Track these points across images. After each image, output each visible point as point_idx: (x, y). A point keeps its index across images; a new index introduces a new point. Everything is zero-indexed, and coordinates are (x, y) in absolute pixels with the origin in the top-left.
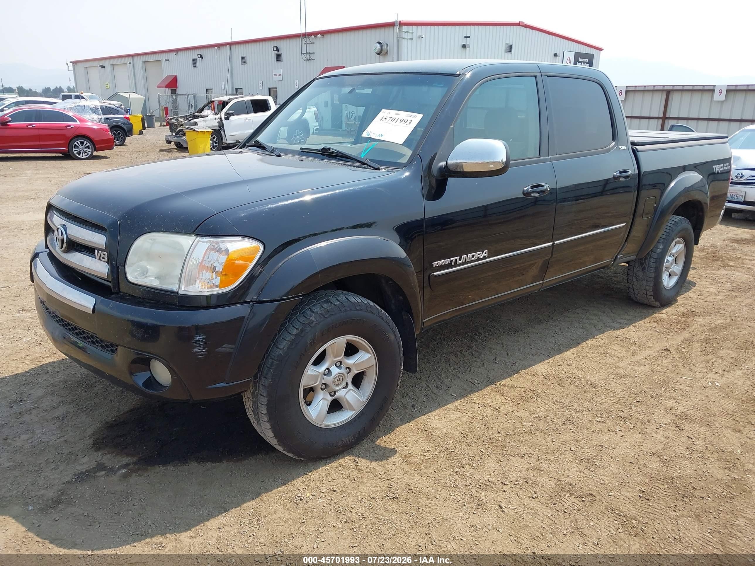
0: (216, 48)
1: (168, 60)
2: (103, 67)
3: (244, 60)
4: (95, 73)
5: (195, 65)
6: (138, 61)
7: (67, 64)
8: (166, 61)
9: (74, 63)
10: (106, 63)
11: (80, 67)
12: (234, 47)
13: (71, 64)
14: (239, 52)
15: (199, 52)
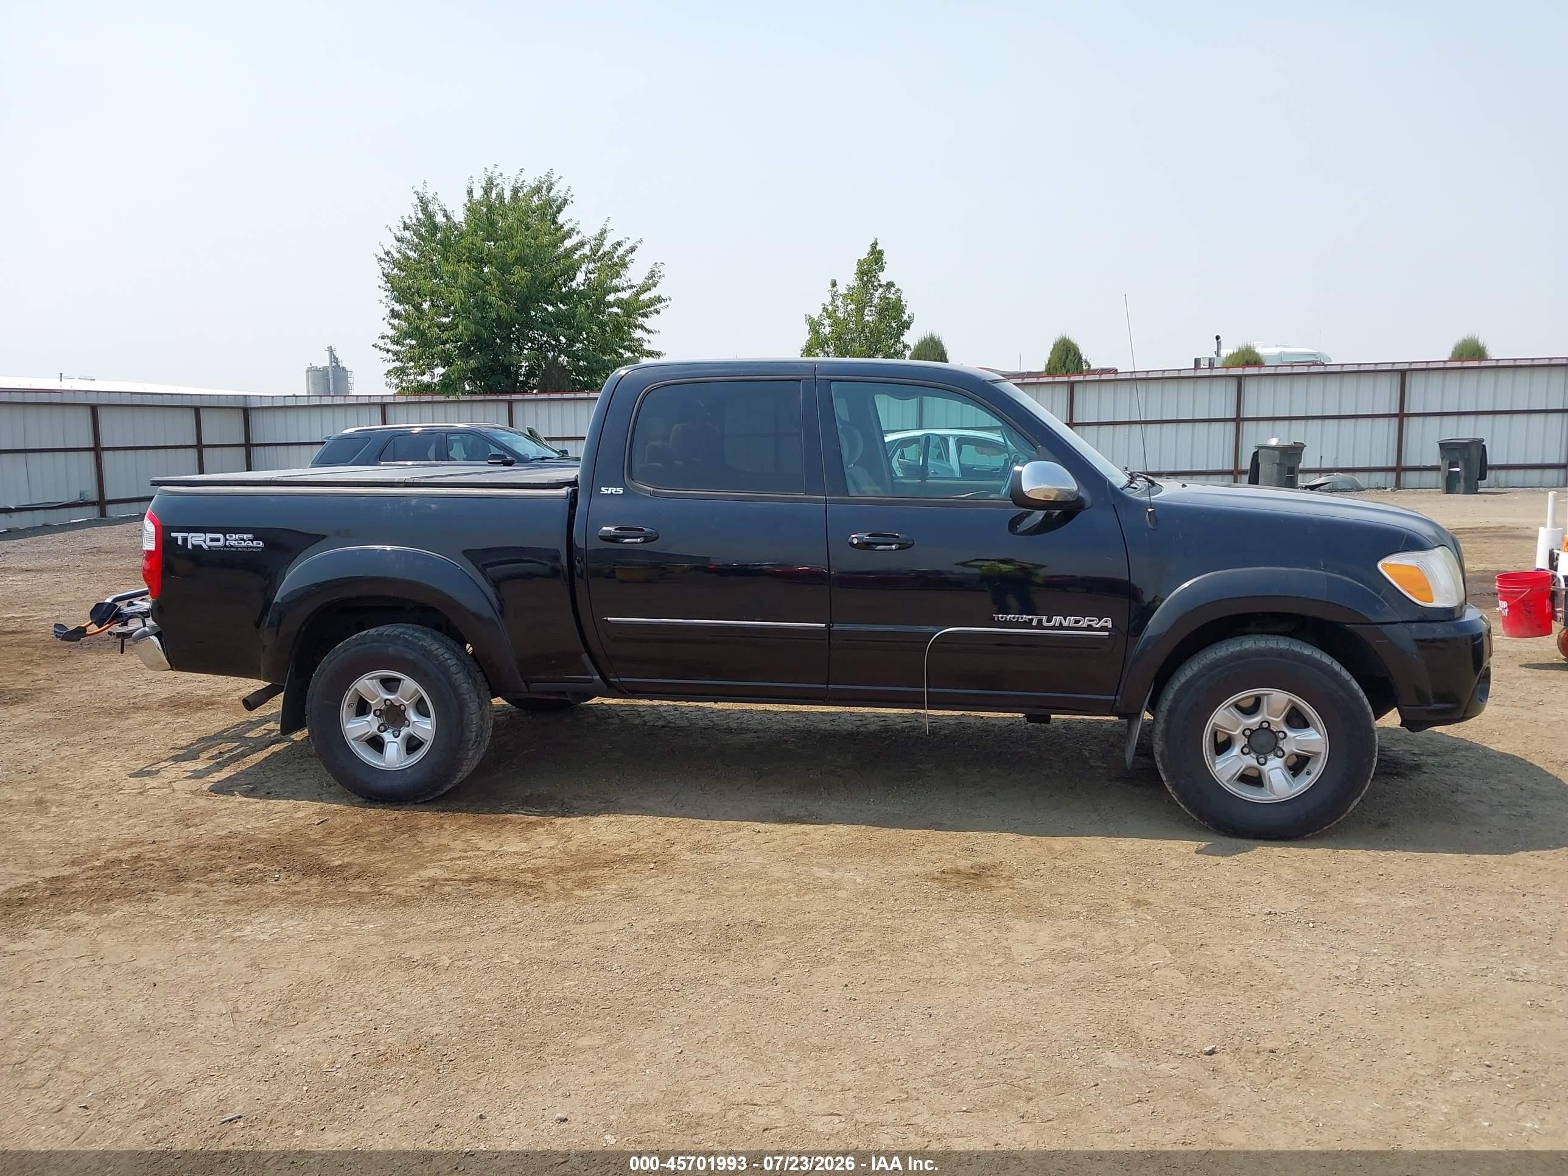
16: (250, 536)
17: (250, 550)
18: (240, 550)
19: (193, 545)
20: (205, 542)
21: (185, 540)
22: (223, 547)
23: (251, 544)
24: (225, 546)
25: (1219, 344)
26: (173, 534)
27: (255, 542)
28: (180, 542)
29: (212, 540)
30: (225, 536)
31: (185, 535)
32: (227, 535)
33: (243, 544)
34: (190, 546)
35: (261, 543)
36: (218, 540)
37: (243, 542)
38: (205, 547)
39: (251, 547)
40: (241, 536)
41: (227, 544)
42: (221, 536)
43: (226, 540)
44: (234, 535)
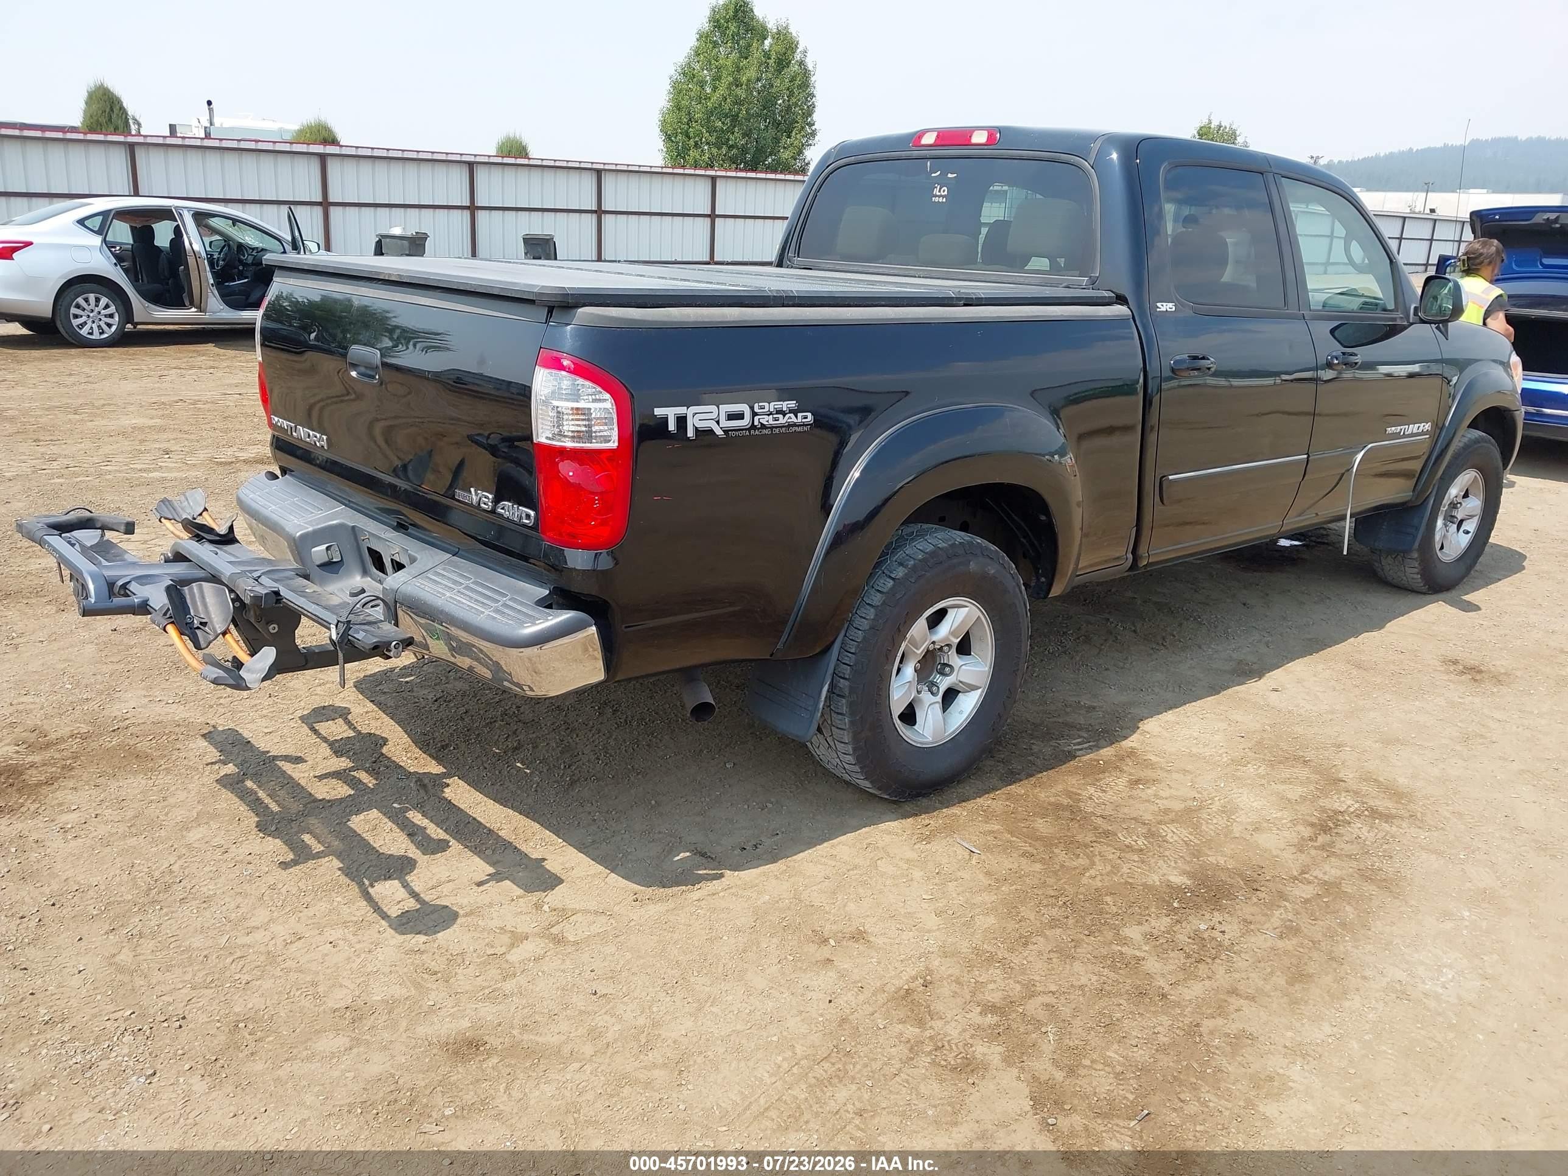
16: (792, 404)
17: (793, 429)
18: (777, 431)
19: (696, 429)
20: (718, 422)
21: (682, 421)
22: (749, 429)
23: (794, 419)
24: (753, 427)
25: (211, 111)
26: (659, 412)
27: (800, 415)
28: (672, 426)
29: (731, 417)
30: (752, 408)
31: (681, 410)
32: (756, 406)
33: (782, 420)
34: (690, 433)
35: (809, 415)
36: (740, 416)
37: (780, 416)
38: (719, 432)
39: (795, 425)
40: (779, 405)
41: (756, 423)
42: (744, 408)
43: (754, 414)
44: (766, 404)
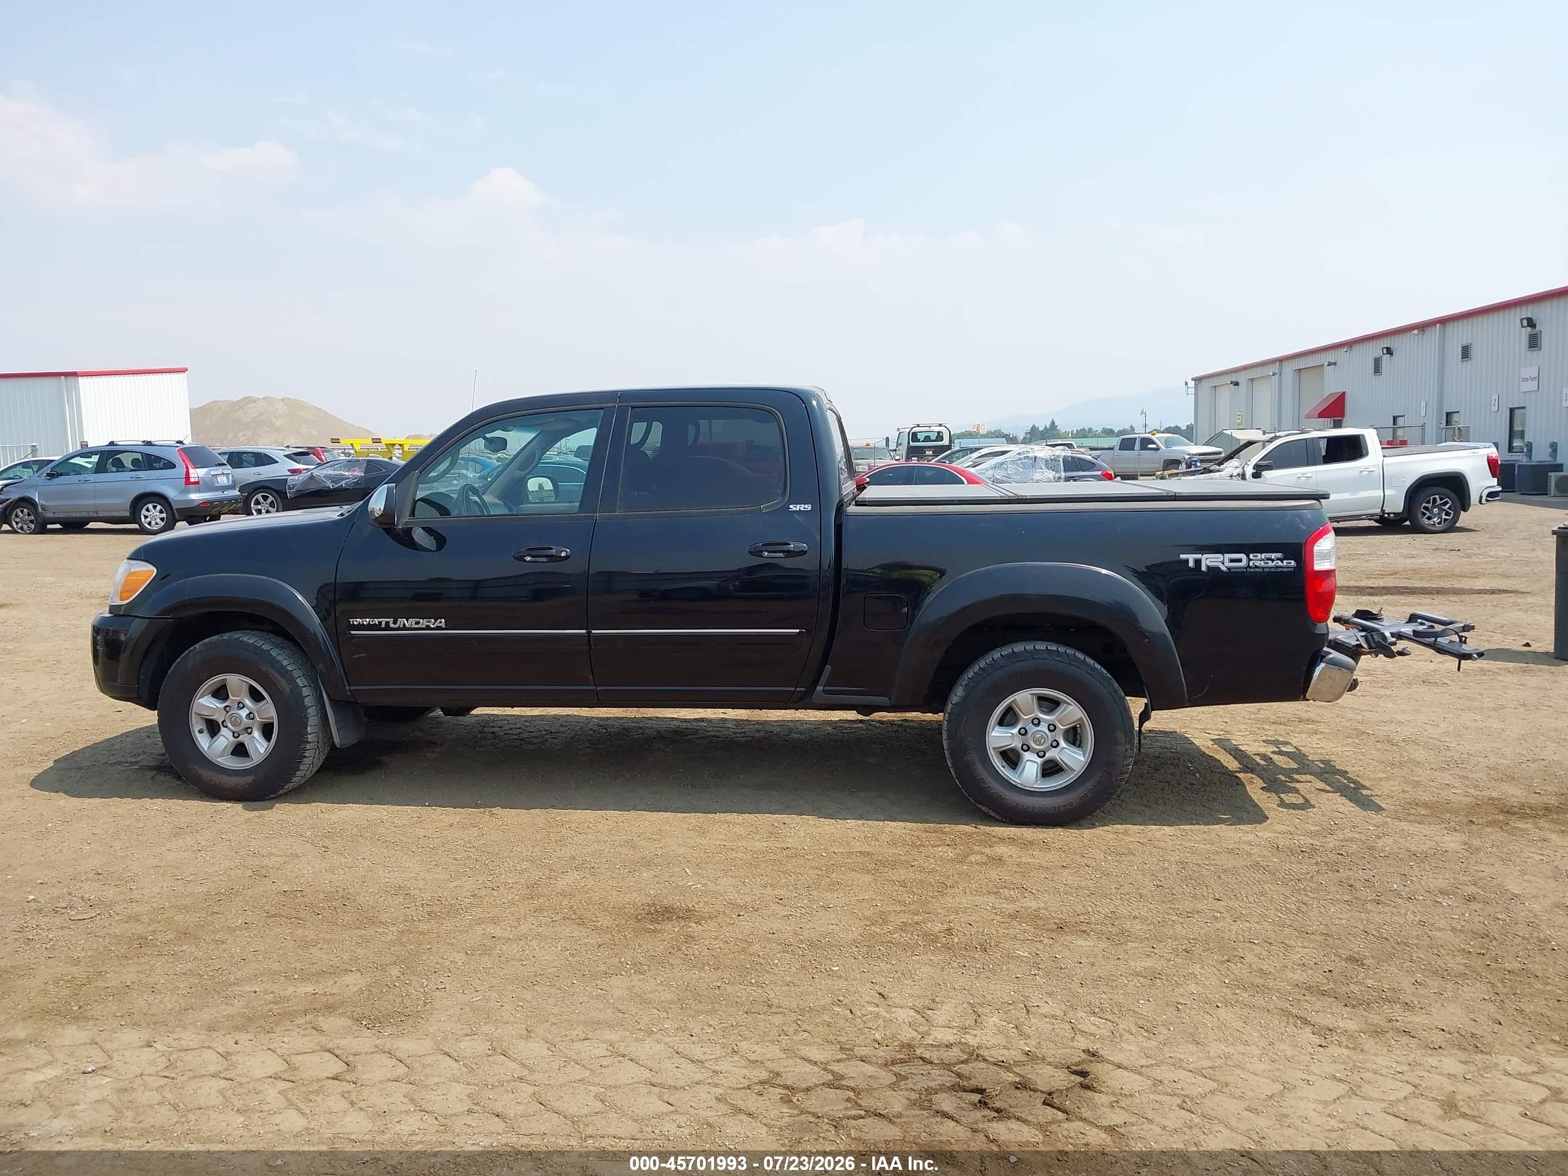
0: (1416, 331)
1: (1335, 364)
2: (1237, 384)
3: (1466, 353)
4: (1225, 395)
5: (1377, 369)
6: (1289, 368)
7: (1186, 384)
8: (1329, 365)
9: (1198, 380)
10: (1242, 378)
11: (1206, 385)
12: (1451, 328)
13: (1193, 382)
14: (1458, 335)
15: (1386, 343)
